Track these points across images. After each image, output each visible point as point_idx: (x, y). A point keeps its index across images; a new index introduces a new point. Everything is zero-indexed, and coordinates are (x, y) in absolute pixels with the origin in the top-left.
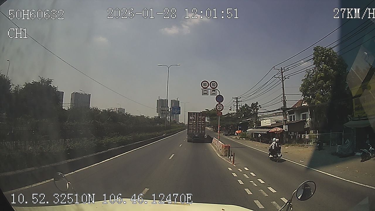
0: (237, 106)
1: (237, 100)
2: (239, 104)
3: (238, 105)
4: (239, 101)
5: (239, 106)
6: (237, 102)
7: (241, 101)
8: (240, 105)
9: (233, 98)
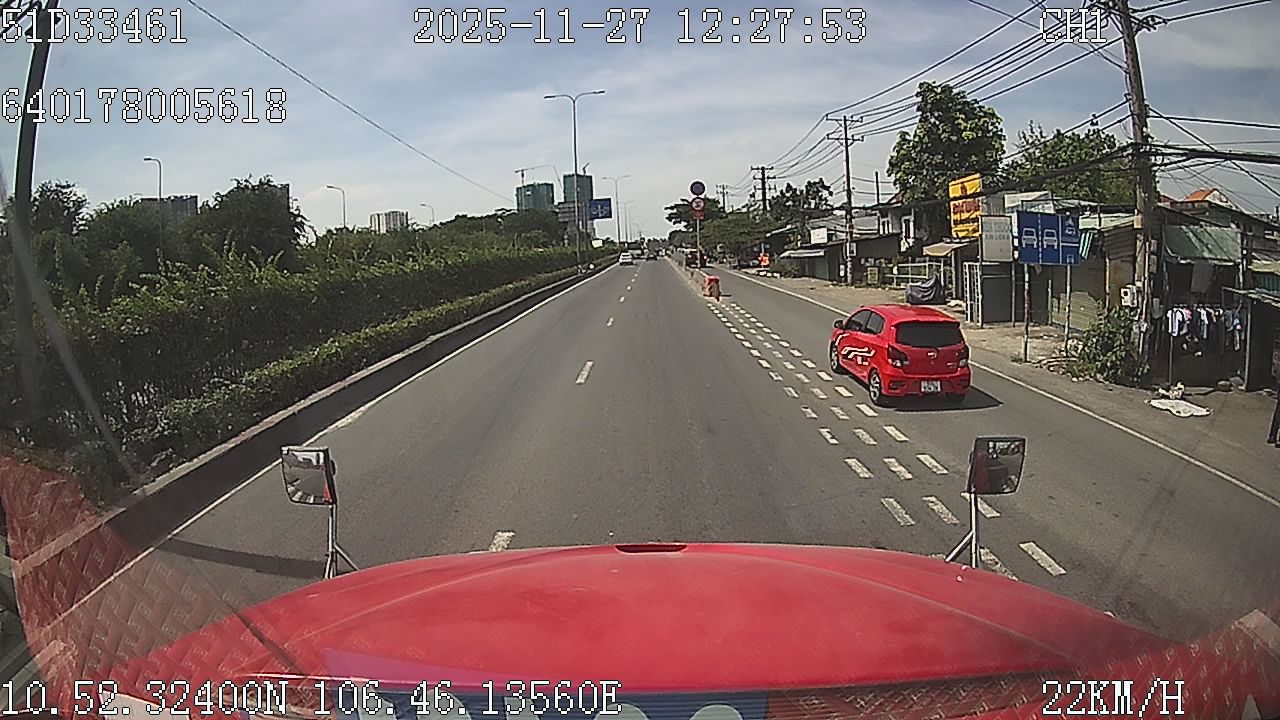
0: (764, 188)
1: (763, 174)
2: (770, 183)
3: (767, 186)
4: (768, 178)
5: (770, 189)
6: (763, 179)
7: (774, 178)
8: (772, 187)
9: (752, 169)
